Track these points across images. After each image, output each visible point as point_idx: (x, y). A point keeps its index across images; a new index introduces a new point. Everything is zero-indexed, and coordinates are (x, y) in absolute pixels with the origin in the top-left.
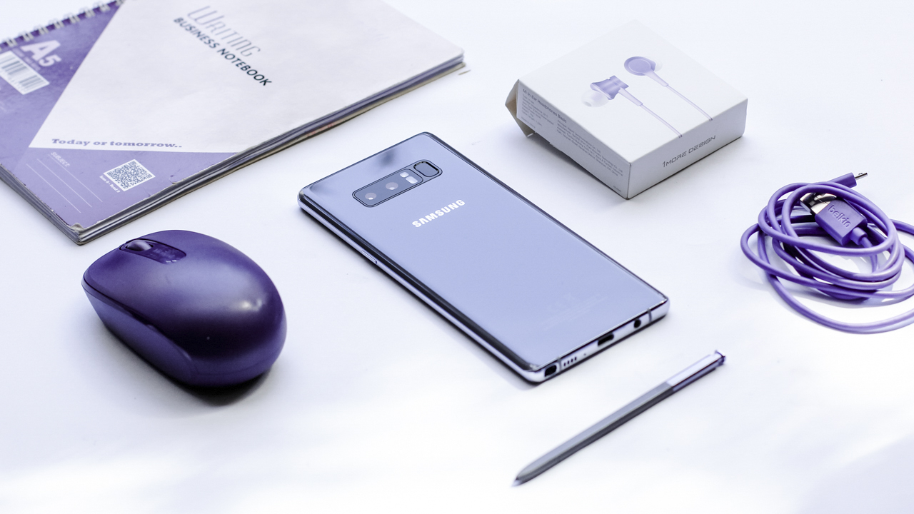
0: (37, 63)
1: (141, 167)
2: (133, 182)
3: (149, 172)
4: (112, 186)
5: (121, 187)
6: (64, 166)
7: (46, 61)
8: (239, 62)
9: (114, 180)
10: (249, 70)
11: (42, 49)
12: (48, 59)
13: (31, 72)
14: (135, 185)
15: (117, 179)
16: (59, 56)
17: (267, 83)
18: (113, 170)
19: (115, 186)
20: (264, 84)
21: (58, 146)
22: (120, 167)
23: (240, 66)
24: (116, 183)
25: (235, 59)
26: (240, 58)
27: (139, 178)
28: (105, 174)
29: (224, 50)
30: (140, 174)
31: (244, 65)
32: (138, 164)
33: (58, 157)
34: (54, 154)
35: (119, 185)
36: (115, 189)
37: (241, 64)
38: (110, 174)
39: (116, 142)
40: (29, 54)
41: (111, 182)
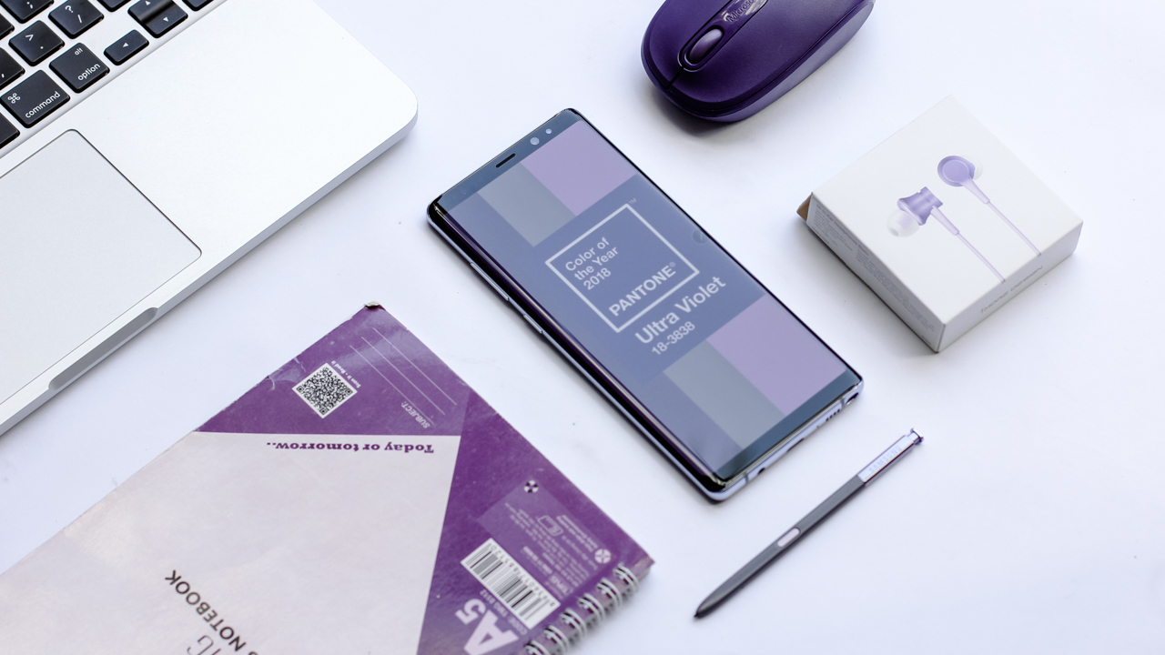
0: (490, 607)
1: (311, 405)
2: (318, 378)
3: (301, 395)
4: (343, 372)
5: (331, 369)
6: (410, 405)
7: (475, 608)
8: (214, 622)
9: (343, 380)
10: (198, 605)
11: (488, 638)
12: (474, 616)
13: (492, 583)
14: (315, 373)
15: (338, 384)
16: (460, 622)
17: (171, 576)
18: (347, 398)
19: (338, 371)
20: (174, 572)
21: (424, 440)
22: (338, 404)
23: (209, 612)
24: (339, 377)
25: (220, 627)
26: (212, 629)
27: (312, 385)
28: (355, 392)
29: (237, 648)
30: (312, 392)
31: (206, 615)
32: (316, 409)
33: (419, 419)
34: (426, 425)
35: (335, 373)
36: (337, 365)
37: (211, 618)
38: (349, 391)
39: (352, 450)
40: (504, 623)
41: (344, 376)
